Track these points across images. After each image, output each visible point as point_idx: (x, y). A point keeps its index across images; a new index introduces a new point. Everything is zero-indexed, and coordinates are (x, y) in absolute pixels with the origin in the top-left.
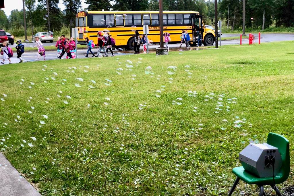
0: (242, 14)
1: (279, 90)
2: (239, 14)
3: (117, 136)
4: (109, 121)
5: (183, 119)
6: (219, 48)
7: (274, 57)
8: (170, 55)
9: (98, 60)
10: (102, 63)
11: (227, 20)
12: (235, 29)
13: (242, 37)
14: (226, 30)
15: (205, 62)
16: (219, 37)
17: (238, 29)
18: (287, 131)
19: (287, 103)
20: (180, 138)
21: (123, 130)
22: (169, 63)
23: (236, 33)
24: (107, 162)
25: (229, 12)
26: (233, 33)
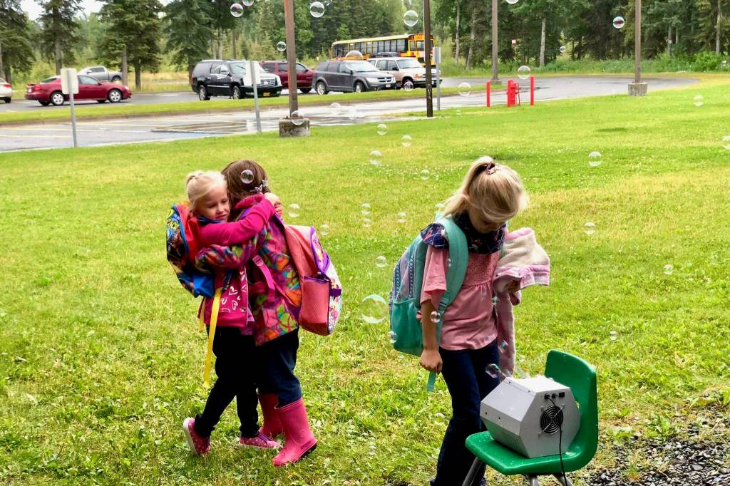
0: (490, 27)
1: (577, 227)
2: (484, 27)
3: (187, 358)
4: (164, 317)
5: (350, 308)
6: (436, 115)
7: (567, 139)
8: (314, 138)
9: (131, 153)
10: (143, 159)
11: (454, 44)
12: (474, 66)
13: (491, 87)
14: (453, 68)
15: (402, 155)
16: (435, 86)
17: (482, 64)
18: (596, 333)
19: (596, 262)
20: (343, 359)
21: (202, 340)
22: (312, 158)
23: (476, 76)
24: (162, 427)
25: (460, 22)
26: (469, 77)
